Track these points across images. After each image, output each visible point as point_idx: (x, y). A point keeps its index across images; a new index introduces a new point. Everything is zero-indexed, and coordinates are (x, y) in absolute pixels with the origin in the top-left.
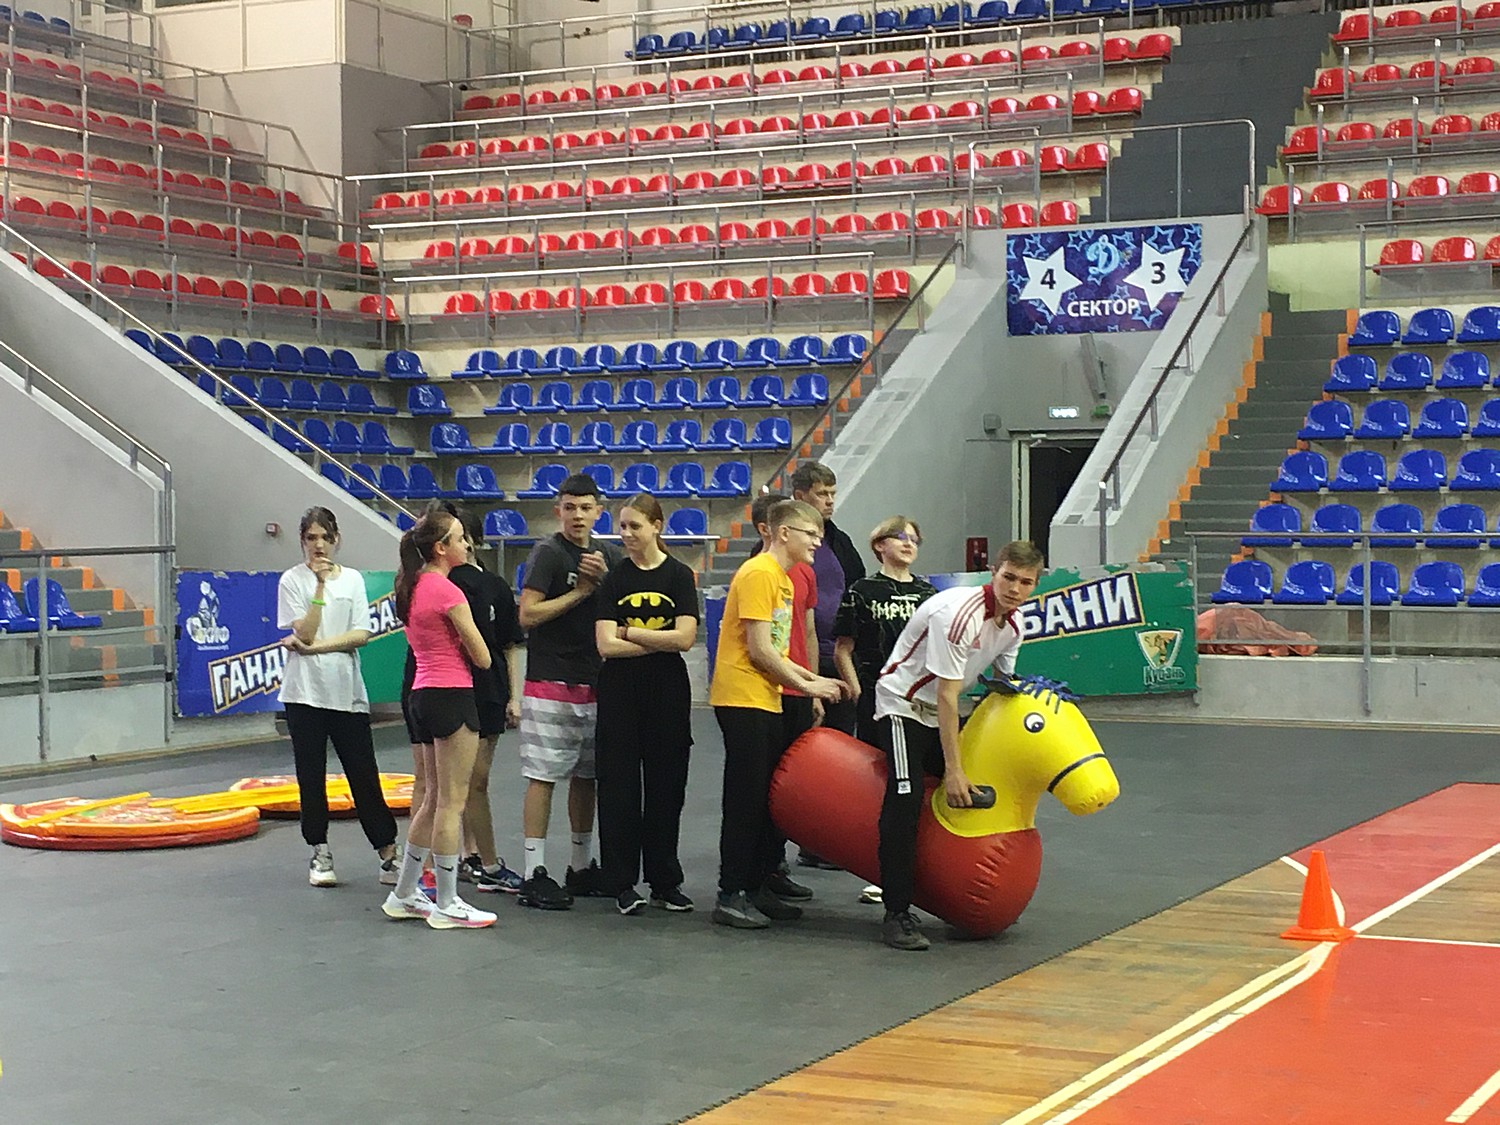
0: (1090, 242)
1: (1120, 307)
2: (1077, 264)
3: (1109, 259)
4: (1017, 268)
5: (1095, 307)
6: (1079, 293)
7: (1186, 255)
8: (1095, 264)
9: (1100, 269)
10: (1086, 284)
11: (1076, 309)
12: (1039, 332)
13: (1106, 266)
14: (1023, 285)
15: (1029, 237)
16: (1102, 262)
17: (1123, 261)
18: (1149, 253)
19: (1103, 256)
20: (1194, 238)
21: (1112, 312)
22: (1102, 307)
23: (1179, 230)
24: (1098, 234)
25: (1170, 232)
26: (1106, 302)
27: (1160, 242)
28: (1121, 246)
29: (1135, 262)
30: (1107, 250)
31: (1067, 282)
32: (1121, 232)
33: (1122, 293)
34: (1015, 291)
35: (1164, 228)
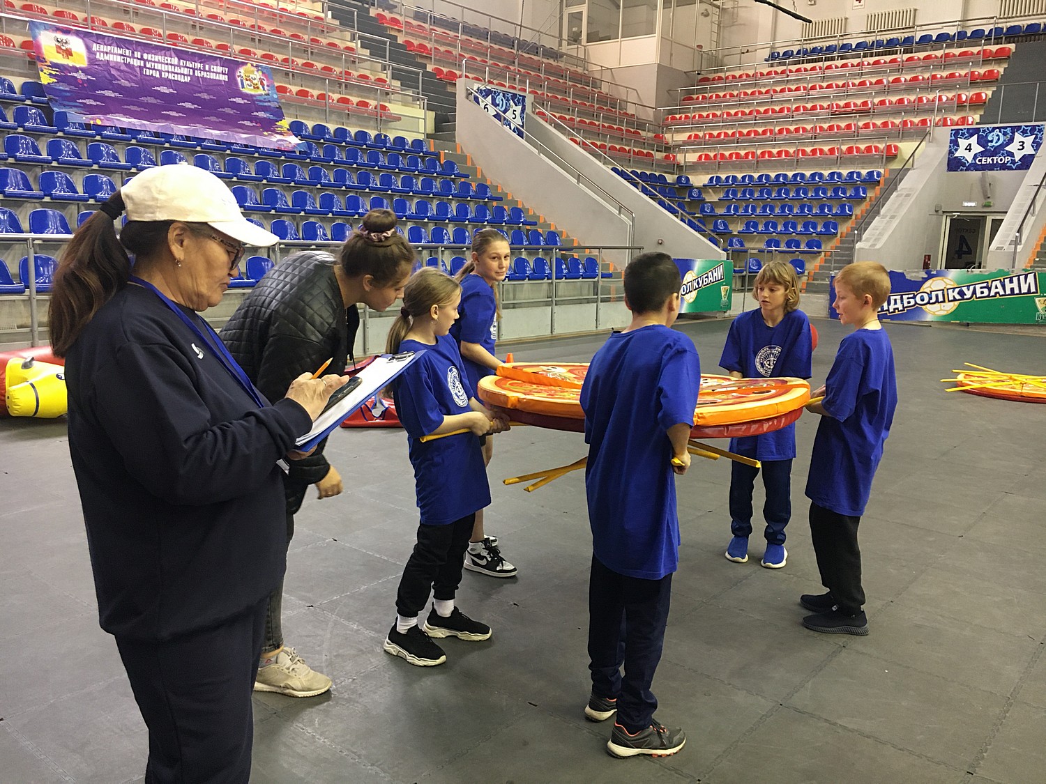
0: (990, 132)
1: (1001, 160)
2: (982, 141)
3: (999, 139)
4: (954, 143)
5: (989, 160)
6: (982, 154)
7: (1036, 138)
8: (992, 141)
9: (993, 144)
10: (986, 150)
11: (980, 161)
12: (962, 170)
13: (997, 142)
14: (956, 150)
15: (962, 130)
16: (994, 141)
17: (1005, 140)
18: (1018, 137)
19: (995, 139)
20: (1040, 131)
21: (997, 162)
22: (993, 160)
23: (1034, 127)
24: (994, 129)
25: (1029, 128)
26: (995, 158)
27: (1024, 133)
28: (1005, 134)
29: (1011, 140)
30: (998, 135)
31: (978, 149)
32: (1005, 128)
33: (1003, 154)
34: (953, 153)
35: (1026, 126)
